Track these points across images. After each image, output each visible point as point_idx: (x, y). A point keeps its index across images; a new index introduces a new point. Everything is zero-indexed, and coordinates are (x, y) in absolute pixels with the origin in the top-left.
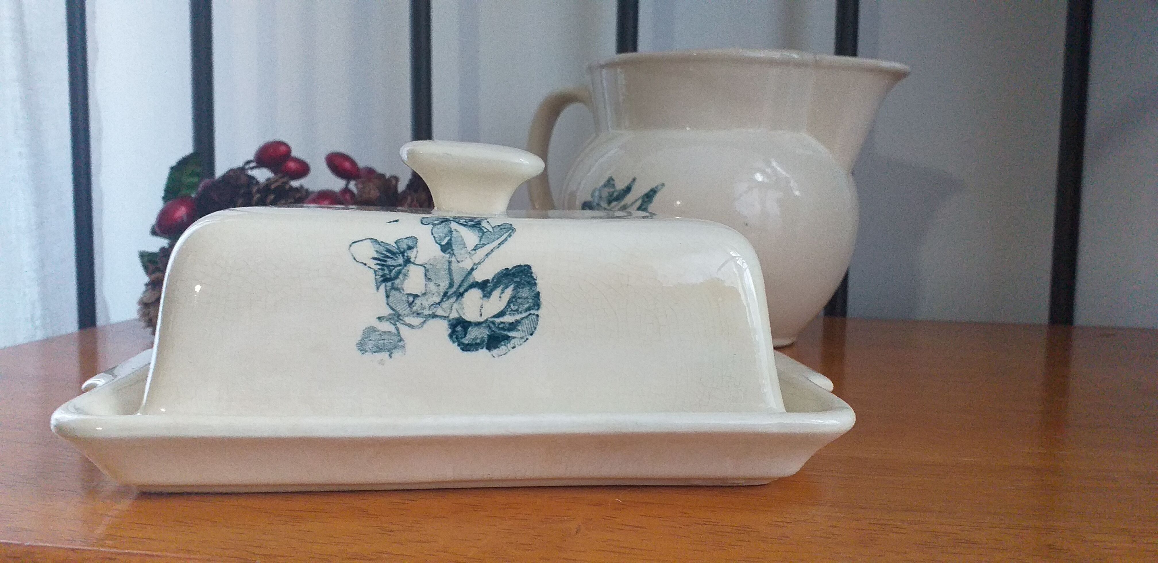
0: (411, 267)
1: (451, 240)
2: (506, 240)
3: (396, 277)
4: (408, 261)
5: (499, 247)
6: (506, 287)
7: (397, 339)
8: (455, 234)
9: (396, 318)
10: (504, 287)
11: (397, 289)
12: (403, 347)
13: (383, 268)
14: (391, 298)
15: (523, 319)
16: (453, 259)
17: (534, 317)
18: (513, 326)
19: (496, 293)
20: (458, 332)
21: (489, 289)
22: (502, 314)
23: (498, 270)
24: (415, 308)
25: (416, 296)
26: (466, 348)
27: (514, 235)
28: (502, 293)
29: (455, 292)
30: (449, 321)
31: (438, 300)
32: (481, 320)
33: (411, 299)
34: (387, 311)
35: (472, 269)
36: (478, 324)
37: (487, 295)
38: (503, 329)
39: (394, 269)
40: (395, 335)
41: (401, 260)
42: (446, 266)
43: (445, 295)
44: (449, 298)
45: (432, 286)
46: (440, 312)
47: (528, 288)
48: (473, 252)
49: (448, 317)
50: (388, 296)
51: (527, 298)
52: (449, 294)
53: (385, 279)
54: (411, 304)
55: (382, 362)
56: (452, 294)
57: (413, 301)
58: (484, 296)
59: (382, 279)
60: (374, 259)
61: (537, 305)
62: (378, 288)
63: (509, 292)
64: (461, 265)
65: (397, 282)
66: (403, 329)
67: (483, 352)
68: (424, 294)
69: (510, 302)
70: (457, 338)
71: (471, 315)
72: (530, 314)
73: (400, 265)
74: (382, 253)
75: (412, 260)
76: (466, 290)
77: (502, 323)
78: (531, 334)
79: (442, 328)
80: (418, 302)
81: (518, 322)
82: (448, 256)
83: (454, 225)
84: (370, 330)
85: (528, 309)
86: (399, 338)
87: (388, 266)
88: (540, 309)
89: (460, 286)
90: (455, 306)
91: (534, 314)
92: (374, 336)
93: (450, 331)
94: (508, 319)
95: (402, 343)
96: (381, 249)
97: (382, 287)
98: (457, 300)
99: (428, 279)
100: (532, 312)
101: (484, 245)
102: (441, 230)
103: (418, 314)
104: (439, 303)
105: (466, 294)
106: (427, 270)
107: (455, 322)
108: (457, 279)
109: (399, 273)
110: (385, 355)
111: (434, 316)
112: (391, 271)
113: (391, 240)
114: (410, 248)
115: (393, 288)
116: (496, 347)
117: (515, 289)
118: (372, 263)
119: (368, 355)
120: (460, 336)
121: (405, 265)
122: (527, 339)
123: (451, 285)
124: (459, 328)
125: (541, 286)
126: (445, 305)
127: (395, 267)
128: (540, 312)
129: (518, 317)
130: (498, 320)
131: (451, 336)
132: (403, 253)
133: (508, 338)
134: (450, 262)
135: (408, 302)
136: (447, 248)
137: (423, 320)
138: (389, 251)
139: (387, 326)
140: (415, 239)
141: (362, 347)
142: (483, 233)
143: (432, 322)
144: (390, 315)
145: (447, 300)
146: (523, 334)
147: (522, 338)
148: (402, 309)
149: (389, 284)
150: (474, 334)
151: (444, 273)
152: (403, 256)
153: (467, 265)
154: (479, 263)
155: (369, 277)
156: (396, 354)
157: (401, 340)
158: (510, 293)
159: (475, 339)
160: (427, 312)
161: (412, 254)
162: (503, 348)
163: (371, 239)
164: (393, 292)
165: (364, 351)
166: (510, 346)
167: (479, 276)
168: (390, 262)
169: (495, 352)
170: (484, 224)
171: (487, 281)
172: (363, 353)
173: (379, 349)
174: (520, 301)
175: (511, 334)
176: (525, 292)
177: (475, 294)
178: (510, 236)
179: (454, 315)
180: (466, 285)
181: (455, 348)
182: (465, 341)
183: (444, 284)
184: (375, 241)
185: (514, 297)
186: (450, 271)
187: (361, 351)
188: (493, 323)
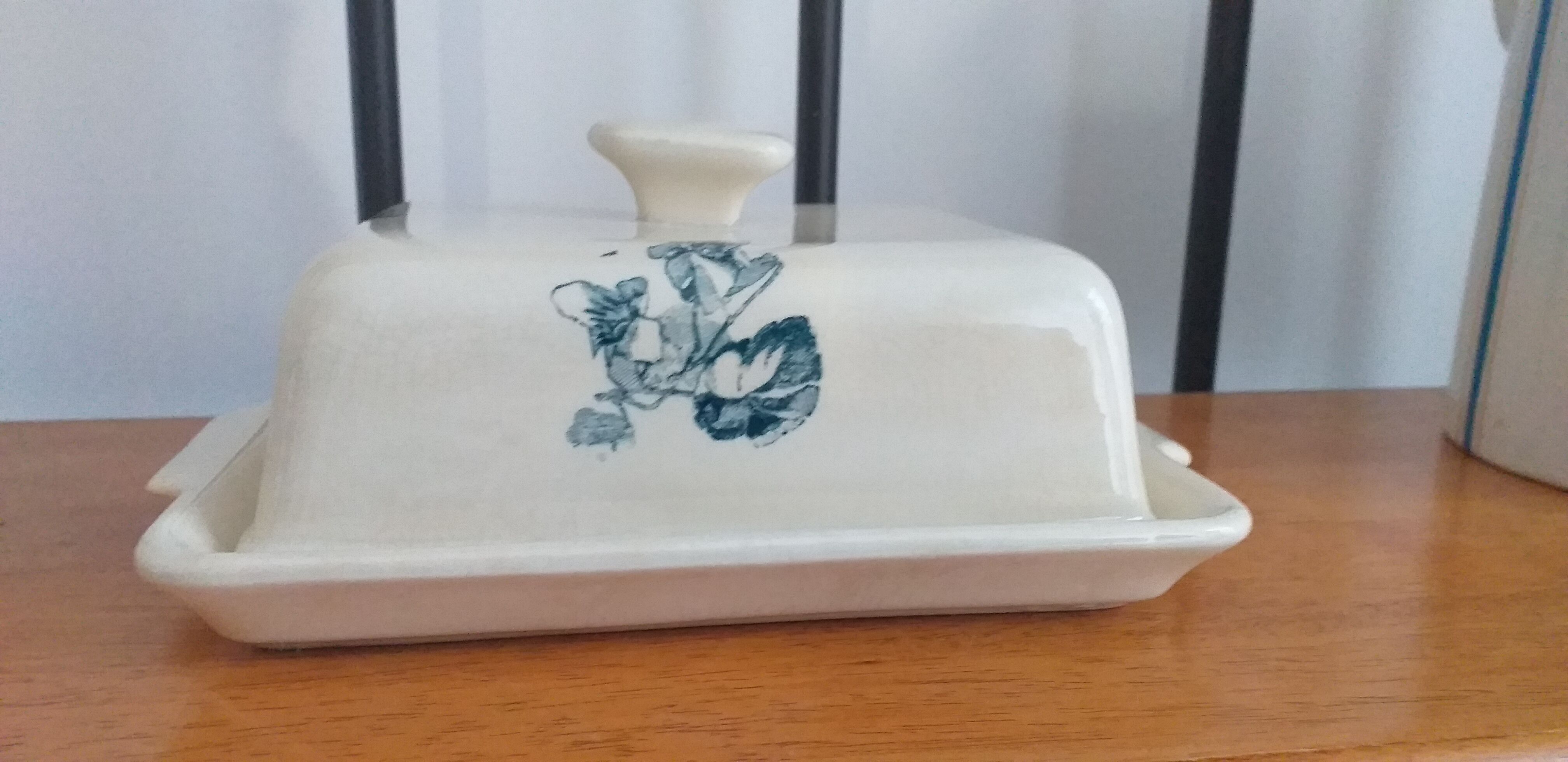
0: (641, 323)
1: (693, 282)
2: (770, 280)
3: (620, 337)
4: (635, 314)
5: (762, 291)
6: (774, 349)
7: (623, 424)
8: (698, 273)
9: (621, 395)
10: (771, 349)
11: (623, 355)
12: (632, 435)
13: (601, 324)
14: (613, 368)
15: (797, 393)
16: (699, 310)
17: (813, 389)
18: (784, 404)
19: (761, 357)
20: (708, 412)
21: (749, 352)
22: (767, 387)
23: (763, 324)
24: (647, 381)
25: (648, 364)
26: (719, 435)
27: (783, 272)
28: (768, 358)
29: (701, 358)
30: (695, 398)
31: (678, 368)
32: (740, 395)
33: (641, 368)
34: (608, 386)
35: (726, 325)
36: (736, 402)
37: (747, 360)
38: (768, 407)
39: (616, 326)
40: (619, 419)
41: (625, 313)
42: (689, 320)
43: (690, 362)
44: (695, 364)
45: (670, 349)
46: (681, 385)
47: (804, 349)
48: (727, 299)
49: (692, 393)
50: (609, 365)
51: (802, 364)
52: (695, 359)
53: (605, 340)
54: (641, 376)
55: (602, 458)
56: (699, 360)
57: (644, 372)
58: (744, 362)
59: (600, 340)
60: (588, 311)
61: (816, 372)
62: (595, 353)
63: (778, 355)
64: (710, 318)
65: (622, 344)
66: (632, 411)
67: (742, 441)
68: (660, 361)
69: (779, 370)
70: (706, 420)
71: (725, 389)
72: (807, 387)
73: (624, 320)
74: (597, 303)
75: (642, 312)
76: (718, 354)
77: (768, 399)
78: (809, 414)
79: (685, 408)
80: (652, 372)
81: (790, 398)
82: (692, 304)
83: (696, 259)
84: (584, 414)
85: (803, 380)
86: (625, 423)
87: (609, 322)
88: (823, 378)
89: (709, 349)
90: (704, 377)
91: (812, 386)
92: (592, 421)
93: (696, 412)
94: (777, 393)
95: (628, 431)
96: (598, 297)
97: (601, 352)
98: (705, 368)
99: (665, 340)
100: (811, 383)
101: (741, 288)
102: (679, 267)
103: (653, 389)
104: (682, 373)
105: (719, 361)
106: (662, 328)
107: (701, 399)
108: (706, 337)
109: (623, 331)
110: (605, 448)
111: (674, 392)
112: (612, 328)
113: (609, 284)
114: (638, 294)
115: (617, 353)
116: (760, 433)
117: (787, 350)
118: (586, 318)
119: (583, 448)
120: (710, 419)
121: (632, 320)
122: (803, 421)
123: (697, 348)
124: (709, 408)
125: (823, 347)
126: (690, 375)
127: (619, 322)
128: (821, 383)
129: (791, 390)
130: (764, 396)
131: (698, 418)
132: (628, 302)
133: (776, 421)
134: (695, 315)
135: (638, 372)
136: (689, 293)
137: (658, 397)
138: (608, 299)
139: (608, 407)
140: (642, 281)
141: (574, 436)
142: (739, 270)
143: (671, 400)
144: (612, 390)
145: (691, 369)
146: (798, 415)
147: (796, 420)
148: (631, 383)
149: (611, 347)
150: (730, 416)
151: (687, 331)
152: (628, 306)
153: (719, 318)
154: (736, 315)
155: (582, 339)
156: (622, 445)
157: (628, 426)
158: (780, 357)
159: (732, 422)
160: (664, 386)
161: (640, 304)
162: (769, 435)
163: (582, 282)
164: (616, 360)
165: (576, 442)
166: (780, 430)
167: (736, 334)
168: (610, 316)
169: (759, 439)
170: (737, 256)
171: (746, 341)
172: (575, 446)
173: (597, 439)
174: (793, 368)
175: (781, 414)
176: (800, 355)
177: (731, 359)
178: (776, 274)
179: (702, 390)
180: (718, 346)
181: (703, 435)
182: (718, 425)
183: (688, 346)
184: (587, 285)
185: (783, 363)
186: (695, 328)
187: (574, 442)
188: (756, 399)
